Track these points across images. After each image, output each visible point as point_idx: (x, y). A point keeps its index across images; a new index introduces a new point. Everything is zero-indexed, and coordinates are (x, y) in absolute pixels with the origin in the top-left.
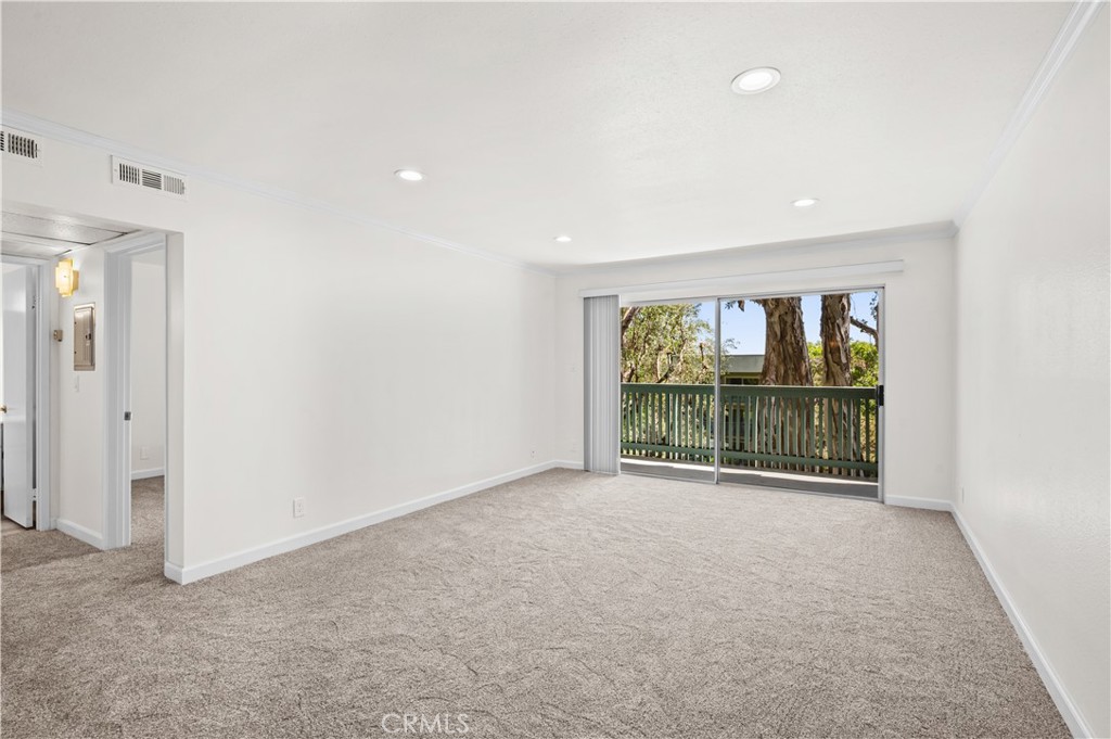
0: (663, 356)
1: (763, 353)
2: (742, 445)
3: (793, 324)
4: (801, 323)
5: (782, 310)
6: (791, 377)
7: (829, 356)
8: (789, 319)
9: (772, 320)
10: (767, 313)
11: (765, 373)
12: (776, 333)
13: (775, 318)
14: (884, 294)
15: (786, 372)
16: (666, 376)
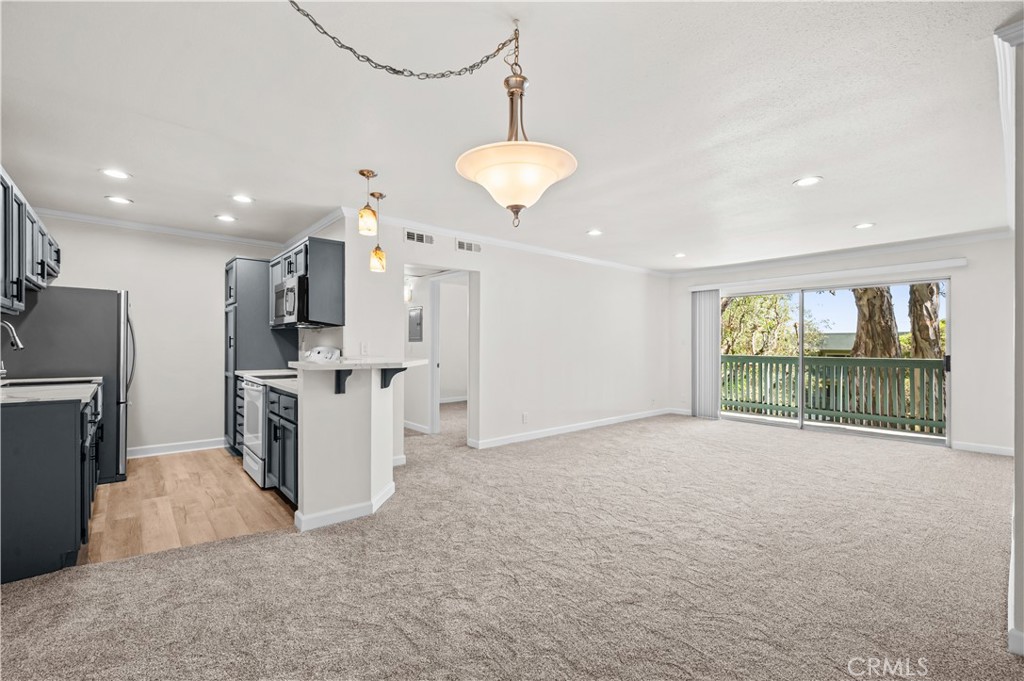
0: (757, 335)
1: (855, 331)
2: (828, 403)
3: (881, 306)
4: (890, 304)
5: (870, 294)
6: (879, 352)
7: (918, 333)
8: (877, 303)
9: (861, 303)
10: (856, 297)
11: (856, 349)
12: (865, 315)
13: (864, 302)
14: (950, 284)
15: (874, 347)
16: (762, 351)
